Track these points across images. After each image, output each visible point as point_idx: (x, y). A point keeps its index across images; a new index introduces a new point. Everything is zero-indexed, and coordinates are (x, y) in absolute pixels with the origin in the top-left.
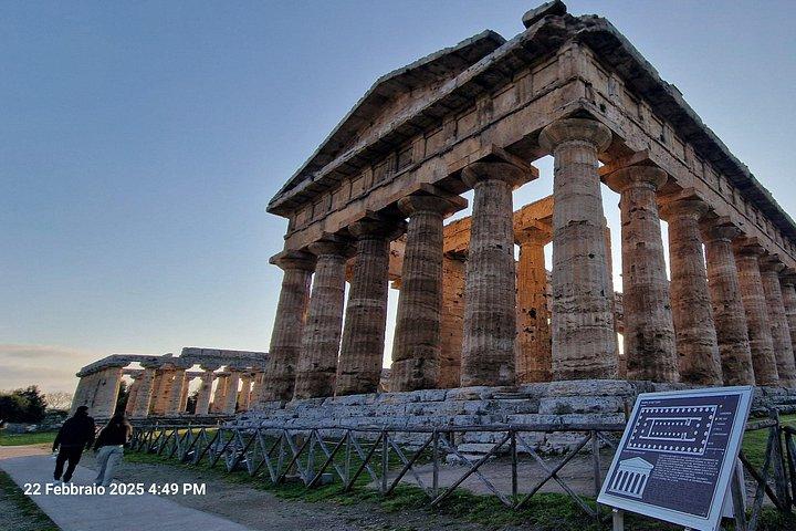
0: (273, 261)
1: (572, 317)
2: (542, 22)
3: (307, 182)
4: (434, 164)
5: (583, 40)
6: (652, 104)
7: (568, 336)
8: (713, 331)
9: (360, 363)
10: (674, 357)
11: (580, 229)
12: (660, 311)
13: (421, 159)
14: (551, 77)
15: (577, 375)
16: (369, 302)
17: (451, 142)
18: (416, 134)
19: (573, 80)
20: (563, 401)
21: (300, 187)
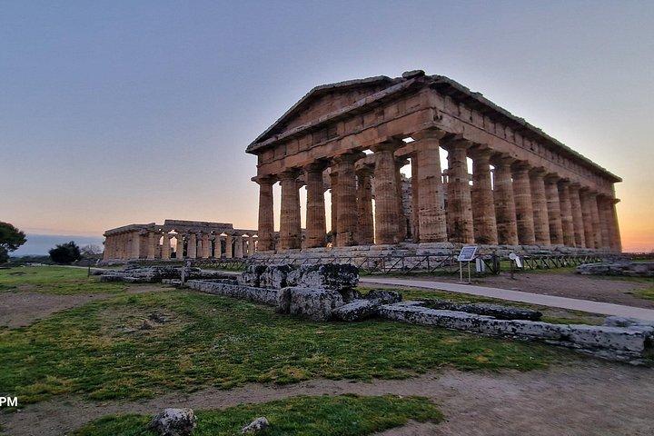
0: (253, 179)
1: (429, 218)
2: (413, 80)
3: (273, 139)
4: (351, 138)
5: (432, 87)
6: (465, 104)
7: (427, 225)
8: (494, 218)
9: (318, 233)
10: (472, 232)
11: (431, 180)
12: (466, 211)
13: (343, 135)
14: (416, 103)
15: (431, 241)
16: (317, 204)
17: (360, 128)
18: (339, 121)
19: (428, 108)
20: (427, 250)
21: (269, 141)
